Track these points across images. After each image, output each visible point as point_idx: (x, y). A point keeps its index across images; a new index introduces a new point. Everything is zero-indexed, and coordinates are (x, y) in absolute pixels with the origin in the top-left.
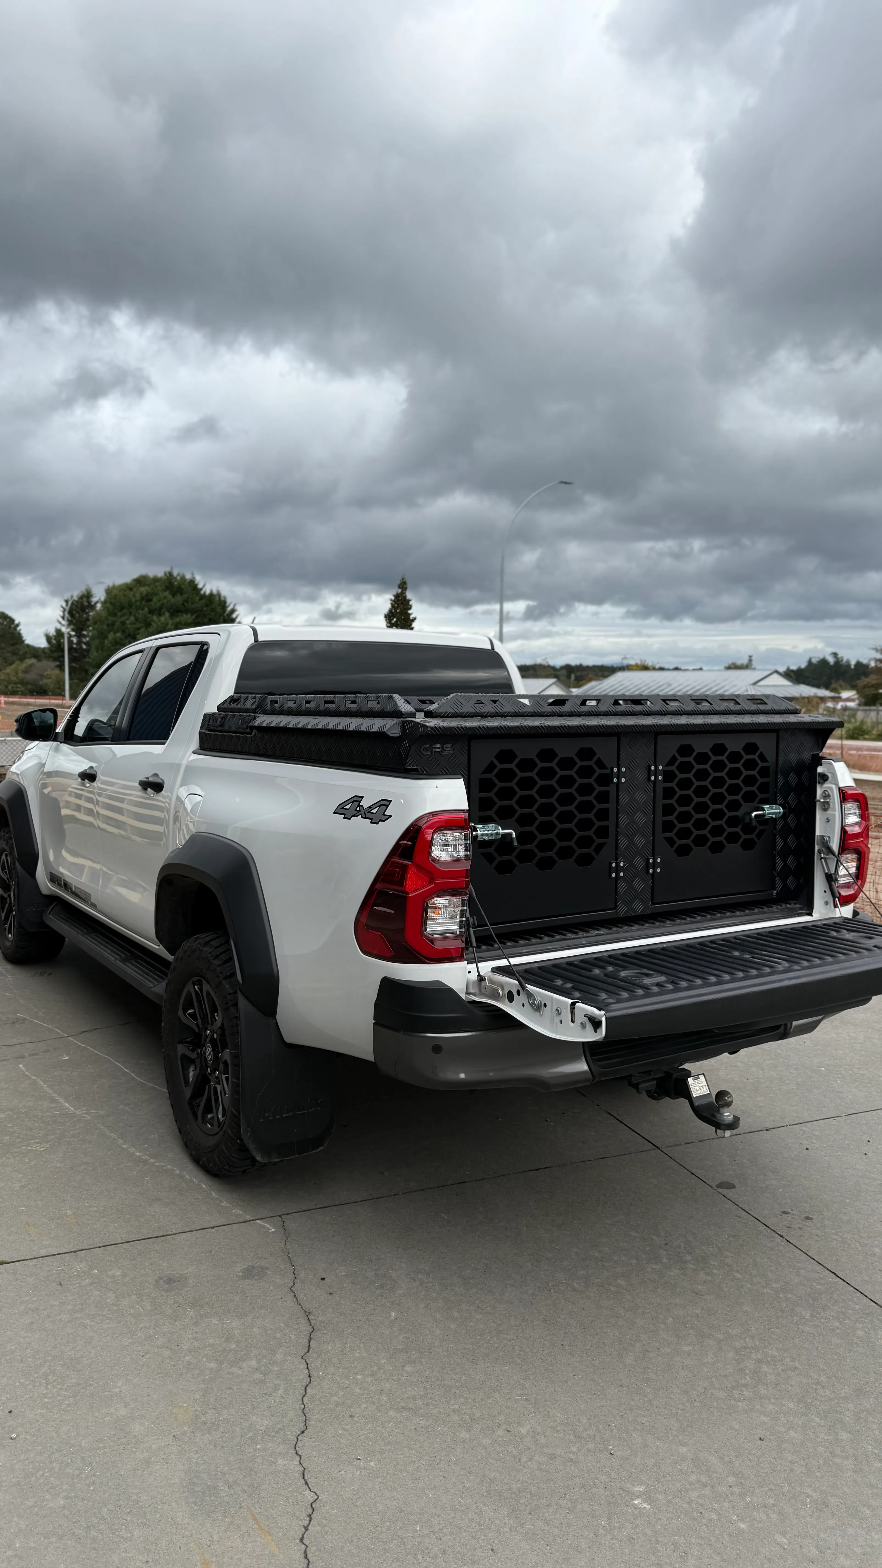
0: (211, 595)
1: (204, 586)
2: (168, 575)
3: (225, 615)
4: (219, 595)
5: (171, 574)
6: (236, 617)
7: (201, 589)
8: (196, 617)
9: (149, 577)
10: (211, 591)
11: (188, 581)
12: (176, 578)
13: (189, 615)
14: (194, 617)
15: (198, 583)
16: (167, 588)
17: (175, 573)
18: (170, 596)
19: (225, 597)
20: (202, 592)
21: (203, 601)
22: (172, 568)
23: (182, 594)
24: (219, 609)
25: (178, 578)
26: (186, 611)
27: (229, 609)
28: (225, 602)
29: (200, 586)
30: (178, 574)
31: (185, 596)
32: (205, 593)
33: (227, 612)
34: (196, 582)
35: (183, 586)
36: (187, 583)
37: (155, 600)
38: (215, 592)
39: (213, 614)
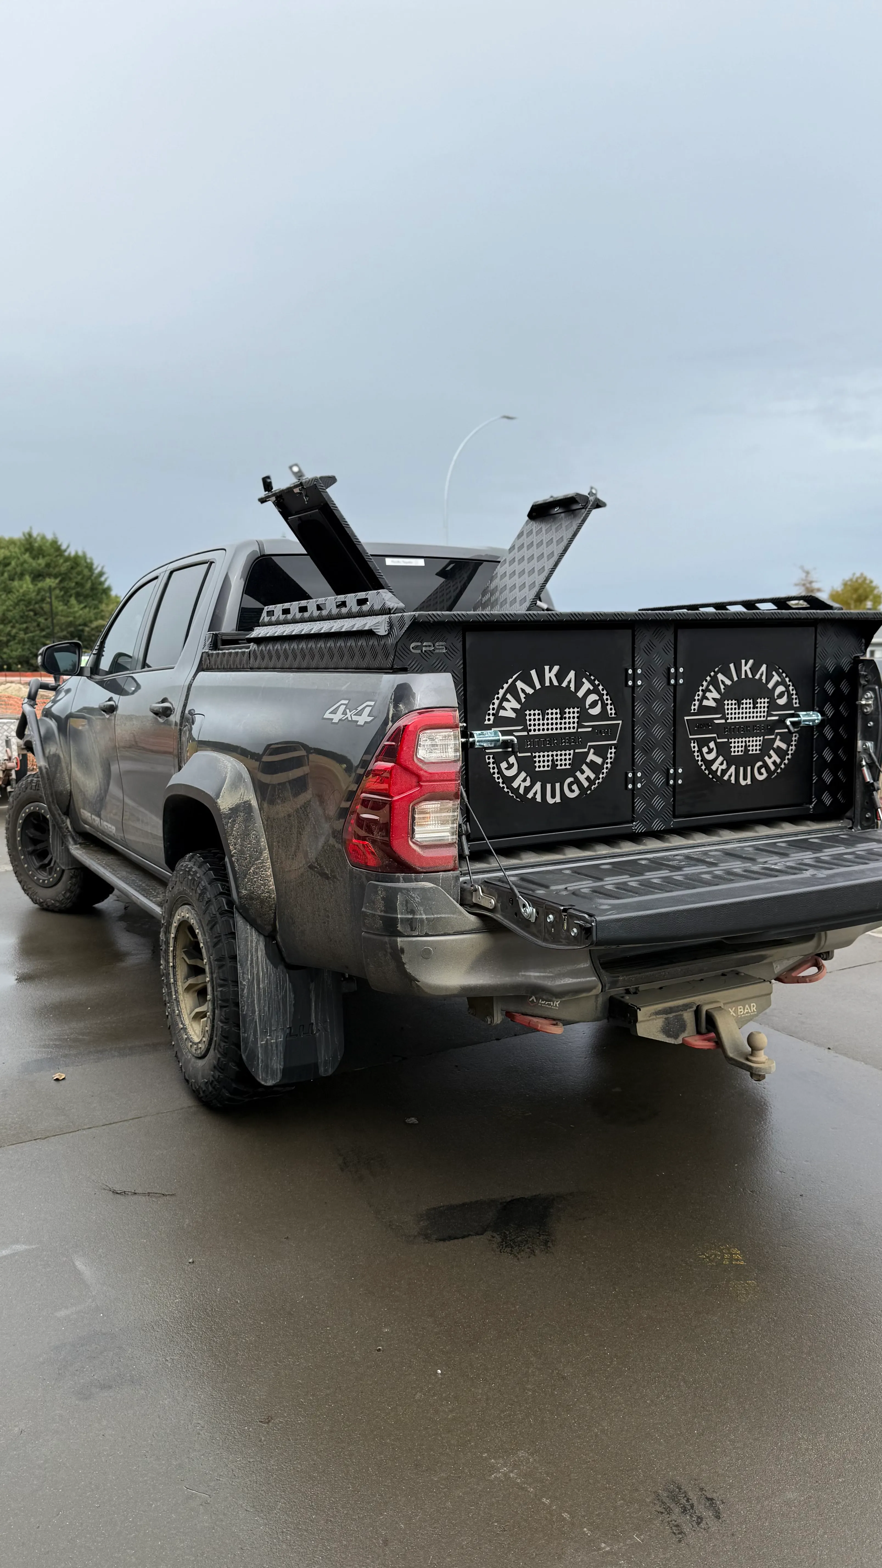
0: (77, 557)
1: (68, 547)
2: (27, 536)
3: (93, 578)
4: (85, 557)
5: (30, 535)
6: (106, 580)
7: (65, 551)
8: (61, 581)
9: (5, 540)
10: (77, 553)
11: (50, 541)
12: (35, 539)
13: (53, 580)
14: (57, 581)
15: (62, 543)
16: (27, 550)
17: (35, 534)
18: (30, 560)
19: (91, 559)
20: (66, 554)
21: (68, 564)
22: (31, 528)
23: (44, 557)
24: (86, 572)
25: (39, 539)
26: (49, 575)
27: (97, 572)
28: (92, 564)
29: (64, 547)
30: (38, 535)
31: (47, 559)
32: (69, 554)
33: (94, 575)
34: (59, 543)
35: (44, 548)
36: (48, 544)
37: (13, 563)
38: (80, 553)
39: (80, 577)
